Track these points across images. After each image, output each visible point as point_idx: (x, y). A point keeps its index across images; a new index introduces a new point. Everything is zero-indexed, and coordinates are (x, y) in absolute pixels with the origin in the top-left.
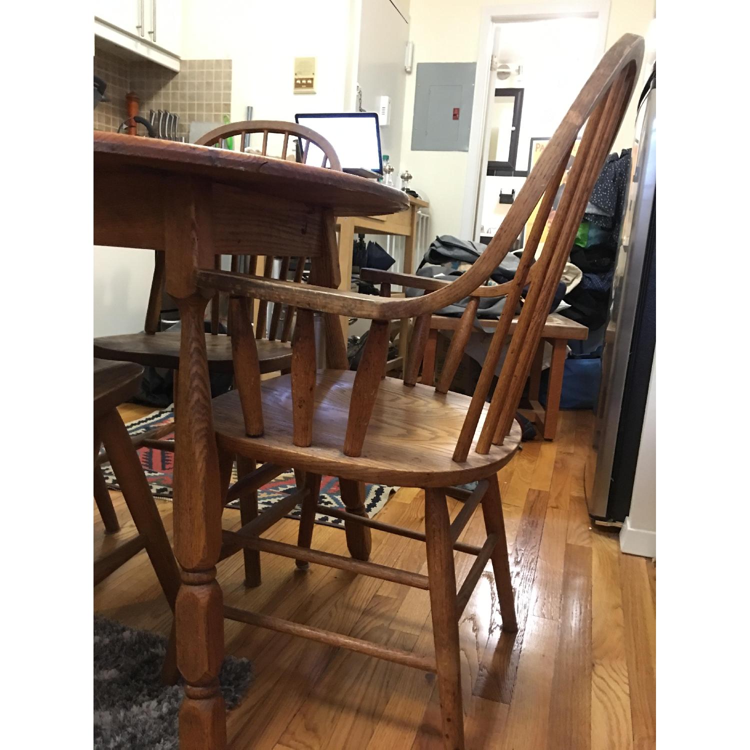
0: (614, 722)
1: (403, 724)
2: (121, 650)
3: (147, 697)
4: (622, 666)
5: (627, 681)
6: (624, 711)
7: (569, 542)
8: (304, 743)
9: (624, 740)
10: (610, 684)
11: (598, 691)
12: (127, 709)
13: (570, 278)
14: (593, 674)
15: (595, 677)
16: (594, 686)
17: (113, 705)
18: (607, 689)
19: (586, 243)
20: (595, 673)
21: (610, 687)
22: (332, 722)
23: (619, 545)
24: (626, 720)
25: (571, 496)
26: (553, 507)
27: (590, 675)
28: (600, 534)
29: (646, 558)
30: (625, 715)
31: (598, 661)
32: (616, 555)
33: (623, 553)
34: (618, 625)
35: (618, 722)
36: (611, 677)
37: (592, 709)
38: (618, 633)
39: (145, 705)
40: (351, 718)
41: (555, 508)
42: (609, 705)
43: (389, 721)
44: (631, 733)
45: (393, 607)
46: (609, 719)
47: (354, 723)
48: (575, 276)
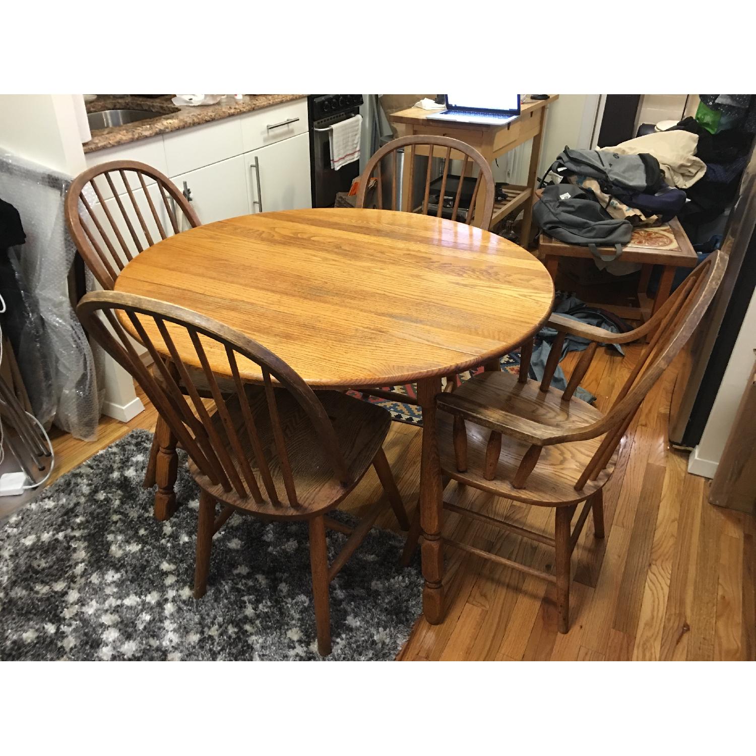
0: (656, 602)
1: (534, 596)
2: (373, 541)
3: (396, 574)
4: (668, 566)
5: (669, 577)
6: (664, 597)
7: (650, 461)
8: (481, 604)
9: (660, 615)
10: (659, 578)
11: (650, 583)
12: (388, 580)
13: (693, 171)
14: (649, 571)
15: (649, 573)
16: (648, 579)
17: (381, 578)
18: (656, 583)
19: (716, 129)
20: (651, 571)
21: (658, 581)
22: (494, 591)
23: (687, 465)
24: (664, 603)
25: (659, 413)
26: (642, 425)
27: (647, 571)
28: (675, 454)
29: (705, 478)
30: (664, 600)
31: (654, 562)
32: (683, 475)
33: (689, 473)
34: (673, 536)
35: (659, 604)
36: (660, 573)
37: (645, 594)
38: (672, 541)
39: (396, 578)
40: (504, 591)
41: (643, 426)
42: (655, 592)
43: (526, 593)
44: (665, 611)
45: (524, 515)
46: (654, 601)
47: (506, 593)
48: (699, 168)
